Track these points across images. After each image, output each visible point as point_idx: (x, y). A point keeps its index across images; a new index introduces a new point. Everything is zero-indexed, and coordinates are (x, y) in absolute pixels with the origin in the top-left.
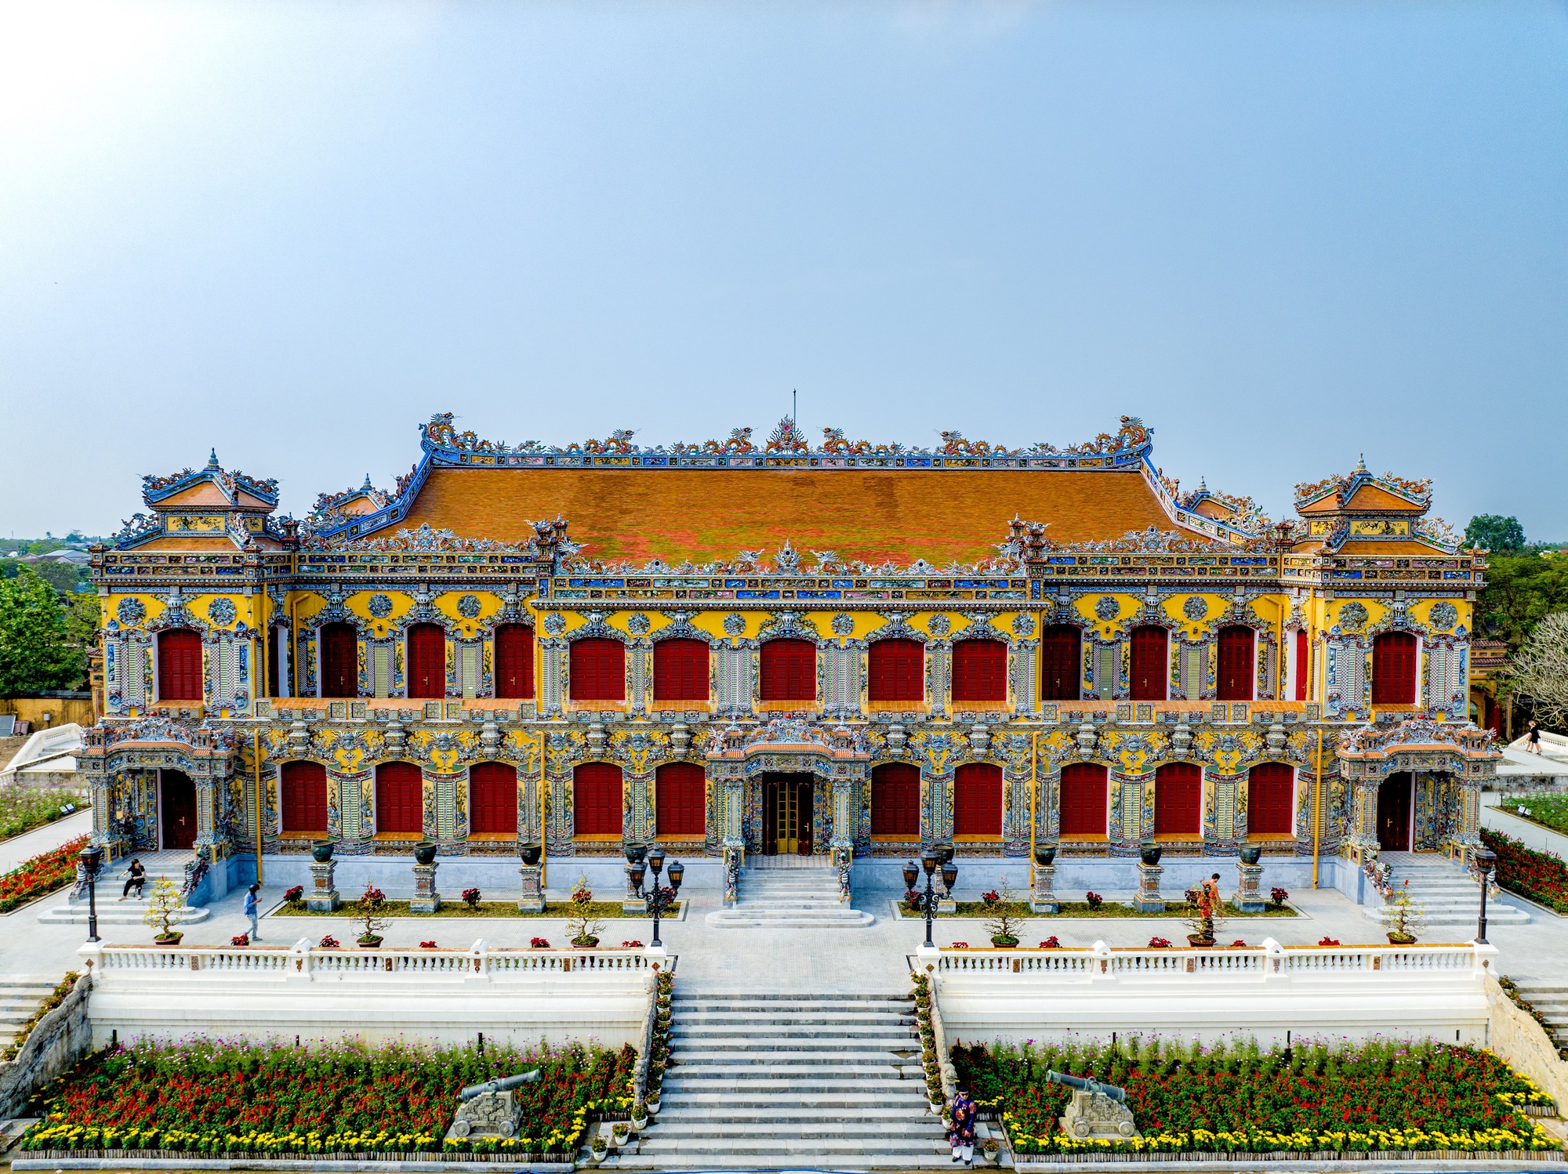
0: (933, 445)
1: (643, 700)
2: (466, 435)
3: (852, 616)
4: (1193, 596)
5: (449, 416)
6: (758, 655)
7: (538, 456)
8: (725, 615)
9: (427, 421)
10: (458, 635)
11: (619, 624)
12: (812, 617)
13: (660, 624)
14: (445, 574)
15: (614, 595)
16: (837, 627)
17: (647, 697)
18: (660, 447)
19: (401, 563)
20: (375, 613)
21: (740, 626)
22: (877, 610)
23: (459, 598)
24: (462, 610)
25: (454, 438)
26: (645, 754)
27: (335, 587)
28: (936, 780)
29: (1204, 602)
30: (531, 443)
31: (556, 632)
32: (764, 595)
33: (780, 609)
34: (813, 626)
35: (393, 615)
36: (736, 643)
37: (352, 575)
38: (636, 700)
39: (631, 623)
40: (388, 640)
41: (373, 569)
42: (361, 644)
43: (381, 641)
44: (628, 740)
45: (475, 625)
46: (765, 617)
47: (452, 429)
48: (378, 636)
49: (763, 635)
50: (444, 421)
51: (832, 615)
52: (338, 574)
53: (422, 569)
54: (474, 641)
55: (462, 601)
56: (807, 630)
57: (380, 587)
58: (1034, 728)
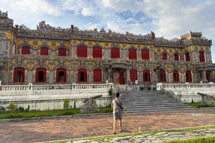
1: (91, 57)
2: (48, 25)
3: (126, 44)
4: (170, 49)
5: (44, 21)
6: (110, 50)
7: (61, 30)
8: (105, 43)
9: (40, 22)
10: (51, 49)
11: (86, 43)
12: (120, 44)
13: (94, 44)
14: (49, 37)
15: (85, 38)
16: (123, 46)
19: (40, 35)
20: (34, 44)
21: (108, 45)
22: (130, 43)
23: (51, 42)
24: (52, 44)
25: (45, 25)
26: (91, 67)
27: (26, 39)
28: (140, 72)
29: (172, 50)
30: (60, 27)
31: (75, 44)
32: (111, 40)
33: (114, 42)
34: (119, 46)
35: (38, 45)
36: (107, 48)
37: (30, 36)
38: (89, 57)
39: (89, 43)
40: (37, 49)
41: (35, 35)
42: (31, 50)
43: (35, 49)
44: (88, 64)
45: (55, 48)
46: (111, 44)
47: (45, 24)
48: (34, 48)
49: (111, 47)
50: (43, 22)
51: (122, 44)
52: (27, 36)
53: (45, 36)
54: (54, 50)
55: (52, 43)
57: (35, 39)
58: (155, 63)
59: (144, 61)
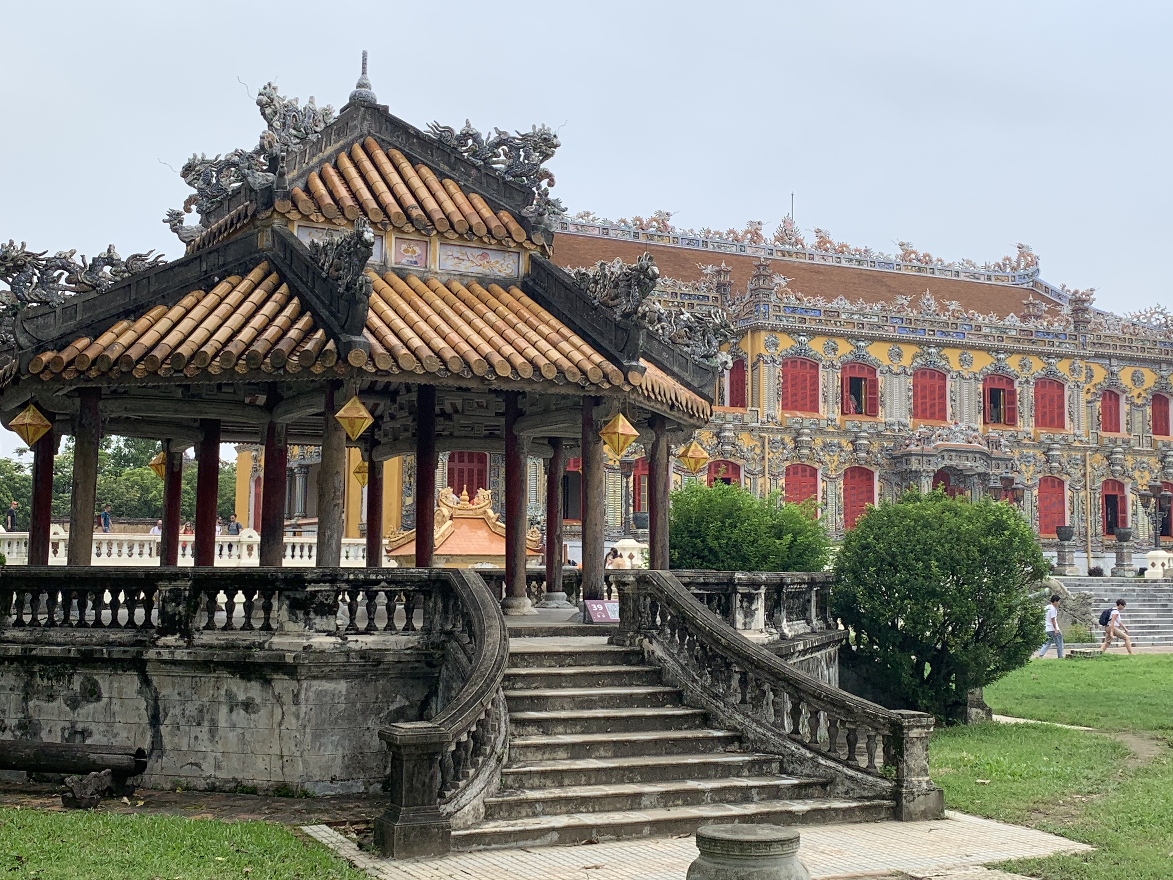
0: (893, 253)
1: (833, 412)
3: (972, 353)
4: (1136, 369)
6: (911, 380)
7: (594, 226)
8: (888, 346)
11: (818, 347)
12: (947, 352)
13: (845, 349)
15: (813, 322)
16: (963, 361)
17: (836, 411)
18: (691, 231)
21: (900, 355)
22: (988, 350)
26: (835, 458)
29: (1142, 375)
30: (588, 214)
31: (773, 350)
32: (915, 331)
33: (928, 344)
34: (947, 359)
36: (896, 369)
38: (828, 412)
39: (826, 347)
44: (825, 446)
46: (915, 349)
49: (915, 364)
51: (958, 352)
56: (944, 362)
58: (1085, 449)
59: (1044, 434)
